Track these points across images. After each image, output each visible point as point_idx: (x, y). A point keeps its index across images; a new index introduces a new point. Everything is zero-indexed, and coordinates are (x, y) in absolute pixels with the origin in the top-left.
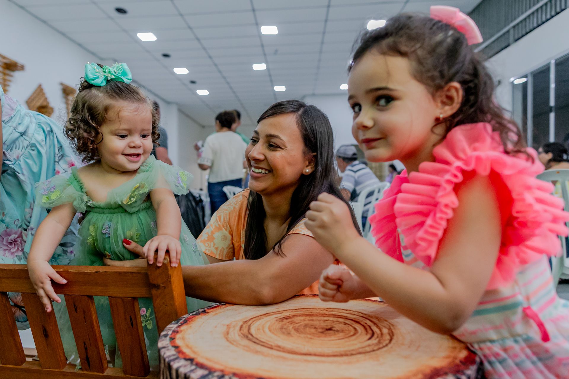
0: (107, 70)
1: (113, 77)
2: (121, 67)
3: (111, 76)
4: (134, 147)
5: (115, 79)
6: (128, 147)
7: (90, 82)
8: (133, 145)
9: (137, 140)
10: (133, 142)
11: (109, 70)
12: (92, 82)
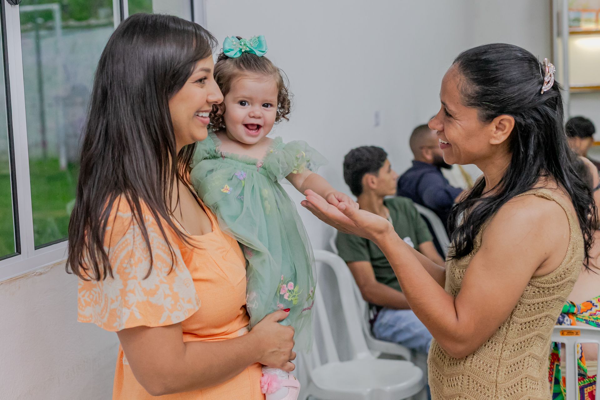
0: (242, 43)
1: (248, 49)
2: (257, 40)
3: (246, 48)
4: (254, 117)
5: (249, 51)
6: (248, 117)
7: (226, 54)
8: (252, 115)
9: (258, 110)
10: (253, 112)
11: (245, 43)
12: (227, 54)
